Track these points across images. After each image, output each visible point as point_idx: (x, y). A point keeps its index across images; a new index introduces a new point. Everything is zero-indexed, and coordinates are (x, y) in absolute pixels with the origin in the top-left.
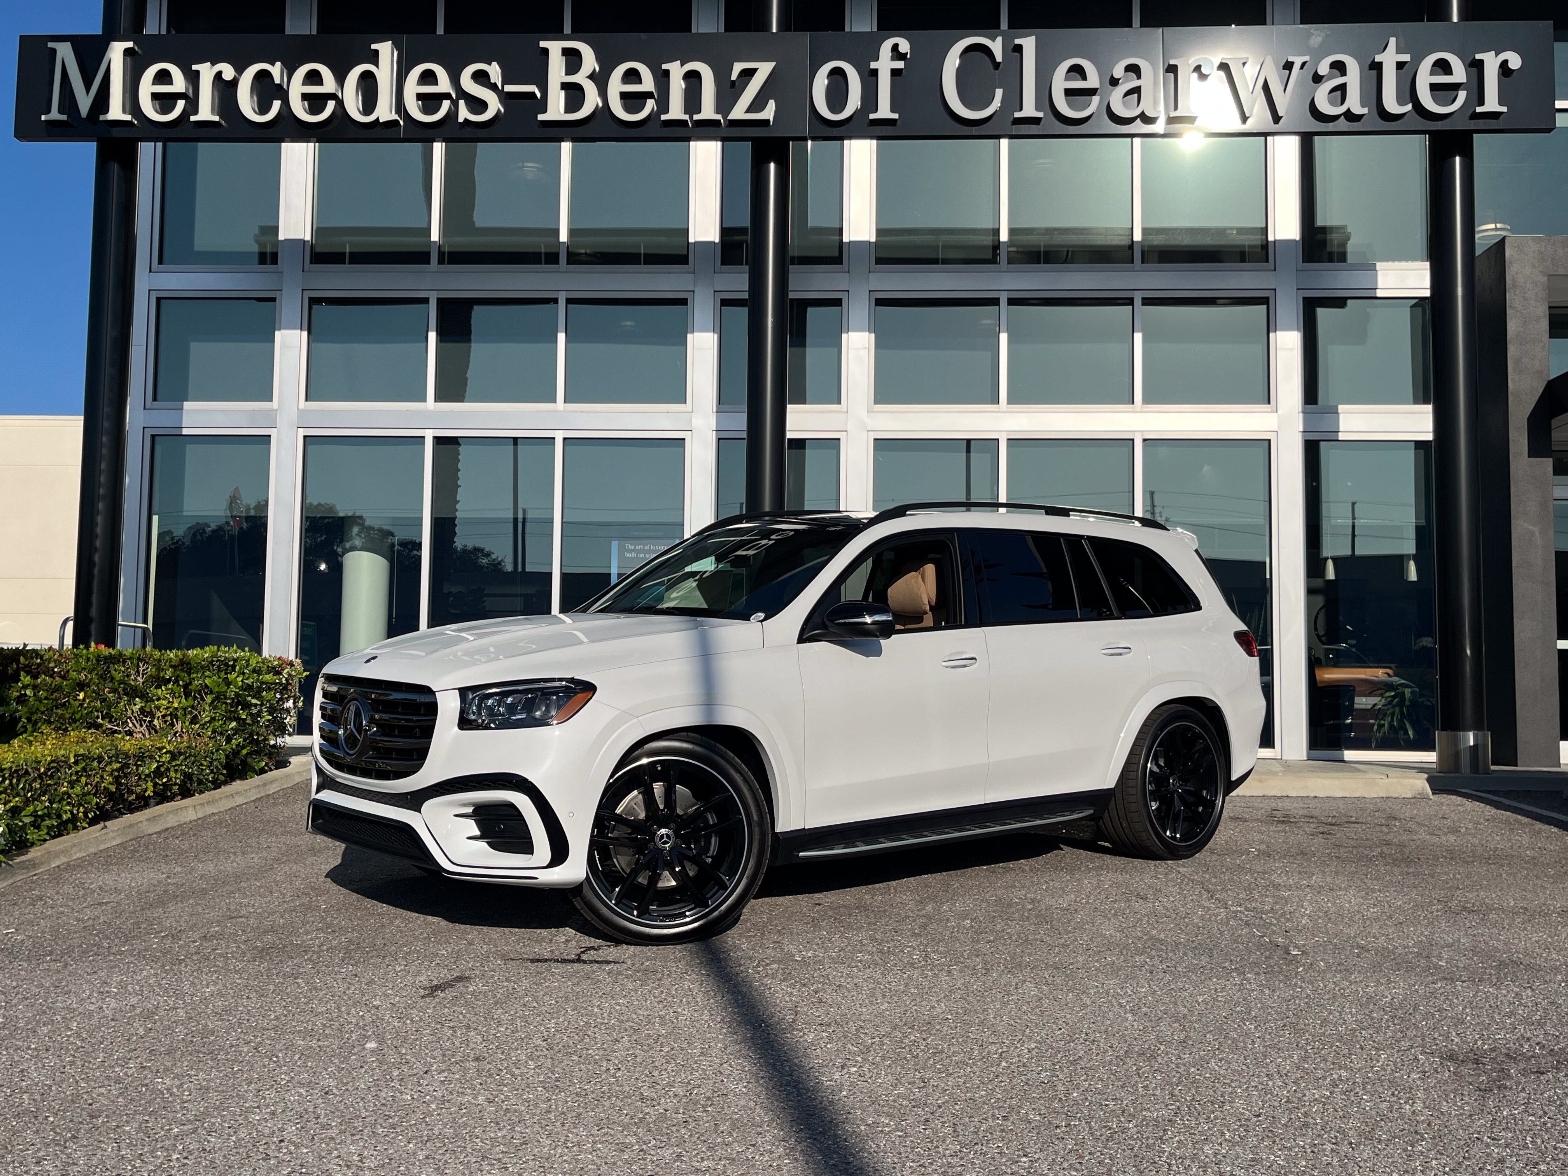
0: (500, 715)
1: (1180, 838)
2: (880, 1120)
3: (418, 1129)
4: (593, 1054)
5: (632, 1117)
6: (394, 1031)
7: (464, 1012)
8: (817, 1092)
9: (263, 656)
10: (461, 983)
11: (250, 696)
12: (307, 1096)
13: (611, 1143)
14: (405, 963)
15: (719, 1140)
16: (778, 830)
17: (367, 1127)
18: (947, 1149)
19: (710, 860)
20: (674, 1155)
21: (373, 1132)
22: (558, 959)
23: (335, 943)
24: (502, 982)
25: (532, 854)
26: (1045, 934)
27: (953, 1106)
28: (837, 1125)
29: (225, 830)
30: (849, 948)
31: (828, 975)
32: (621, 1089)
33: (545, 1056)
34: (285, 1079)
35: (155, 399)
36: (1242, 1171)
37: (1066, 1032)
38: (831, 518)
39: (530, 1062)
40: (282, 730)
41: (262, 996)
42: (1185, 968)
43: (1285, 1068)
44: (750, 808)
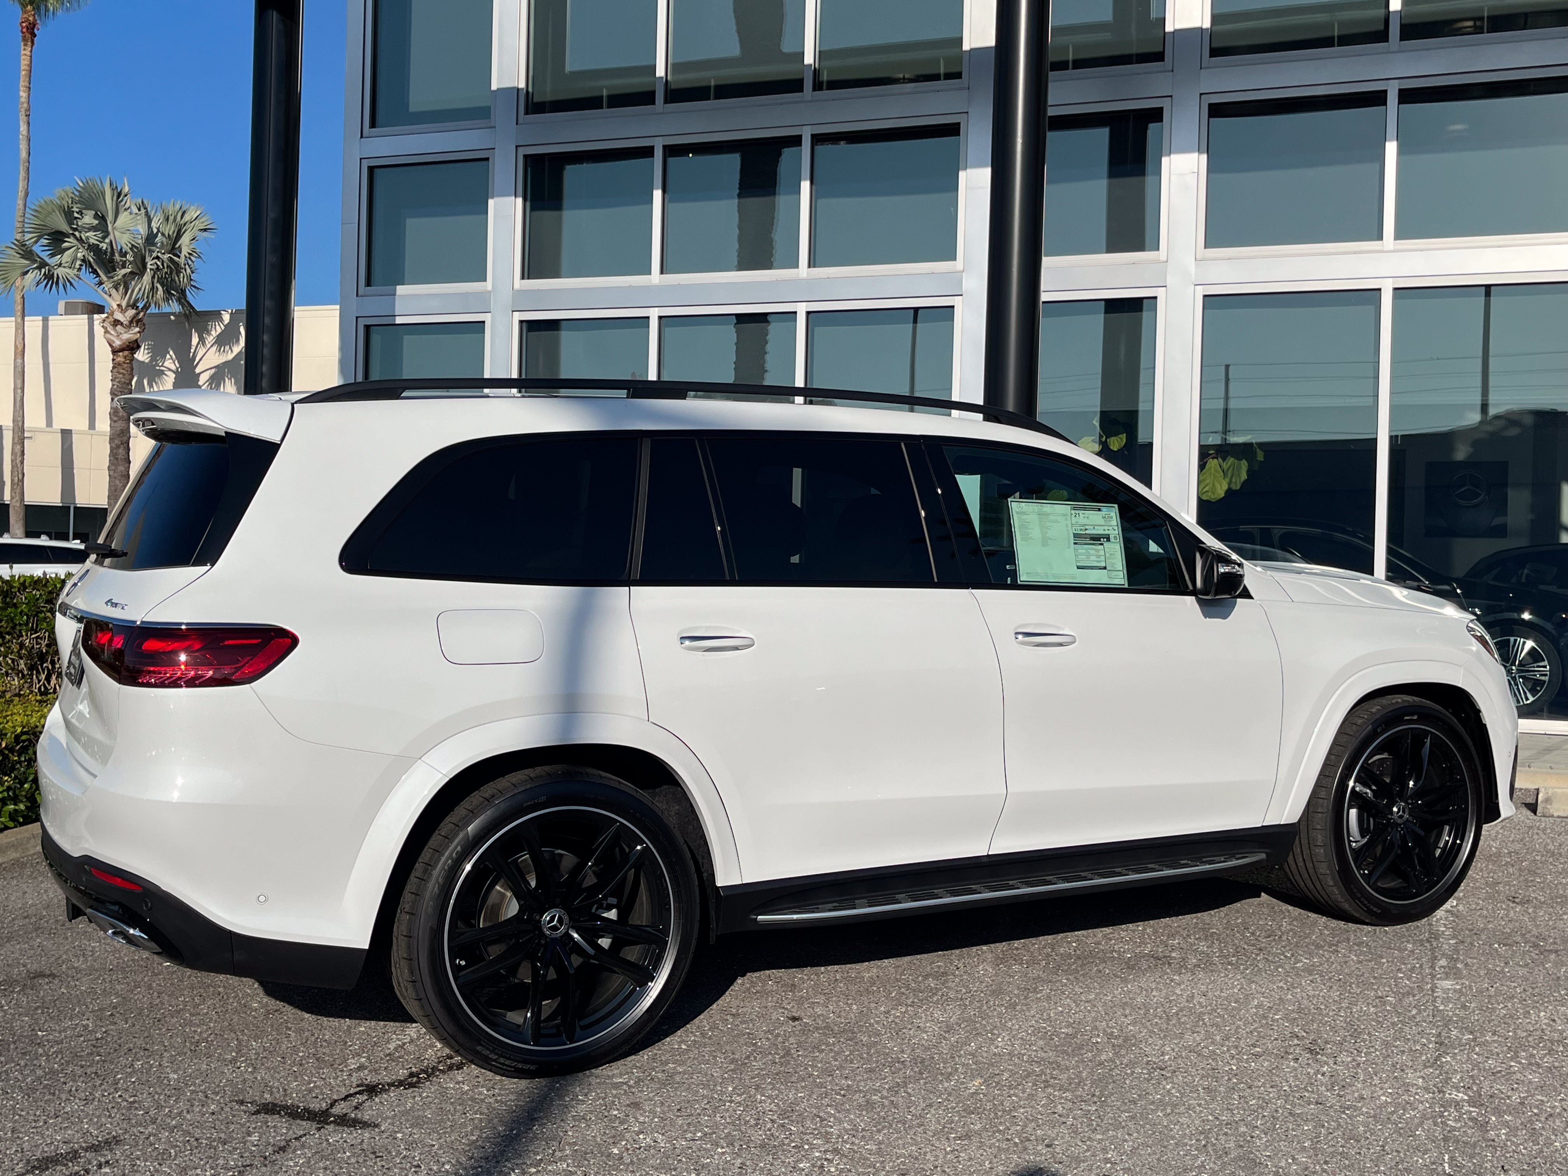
35: (368, 283)
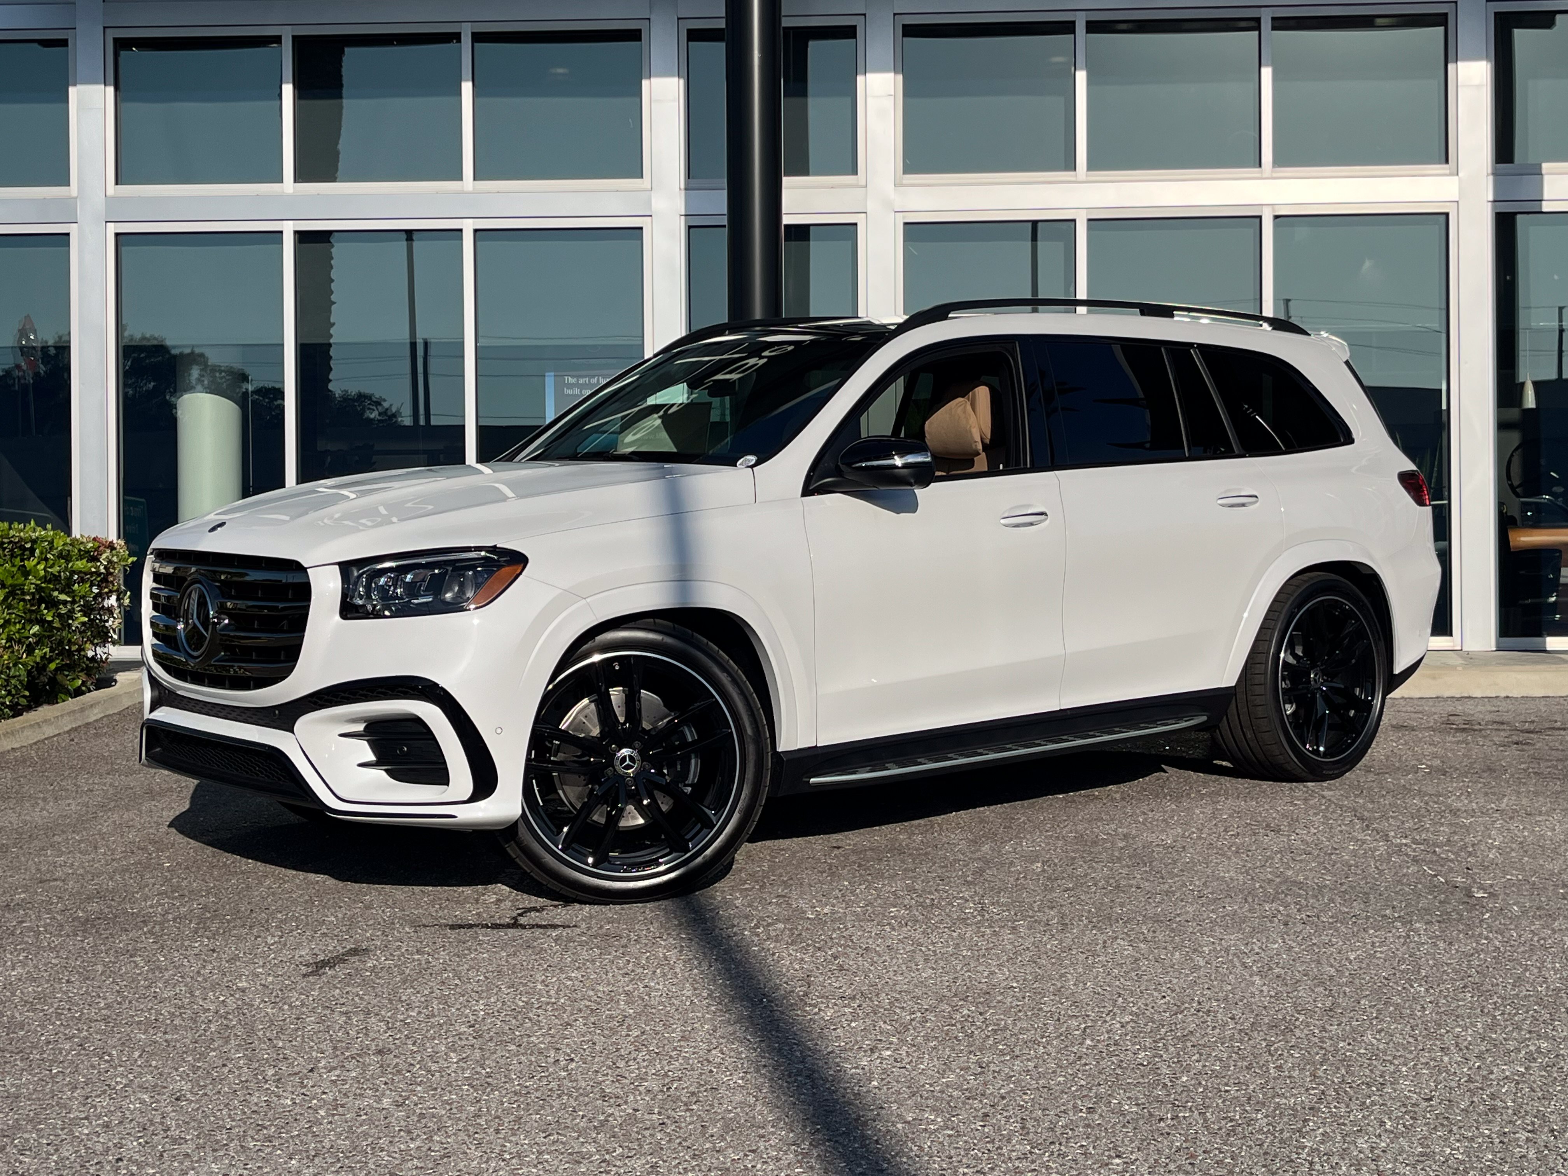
0: (397, 598)
1: (1324, 752)
2: (923, 1115)
3: (301, 1142)
4: (536, 1042)
5: (590, 1121)
6: (267, 1019)
7: (361, 993)
8: (839, 1082)
9: (73, 536)
10: (357, 958)
11: (57, 590)
12: (152, 1103)
13: (562, 1153)
14: (280, 933)
15: (708, 1145)
16: (780, 749)
17: (233, 1140)
18: (1014, 1151)
19: (690, 789)
20: (647, 1166)
21: (242, 1147)
22: (487, 925)
23: (183, 910)
24: (412, 954)
25: (448, 784)
26: (1142, 878)
27: (1021, 1097)
28: (865, 1123)
29: (31, 769)
30: (879, 901)
31: (851, 936)
32: (574, 1085)
33: (472, 1046)
34: (121, 1083)
36: (1408, 1168)
37: (1172, 1001)
38: (845, 325)
39: (452, 1054)
40: (102, 636)
41: (88, 979)
42: (1332, 917)
43: (1466, 1040)
44: (742, 719)
